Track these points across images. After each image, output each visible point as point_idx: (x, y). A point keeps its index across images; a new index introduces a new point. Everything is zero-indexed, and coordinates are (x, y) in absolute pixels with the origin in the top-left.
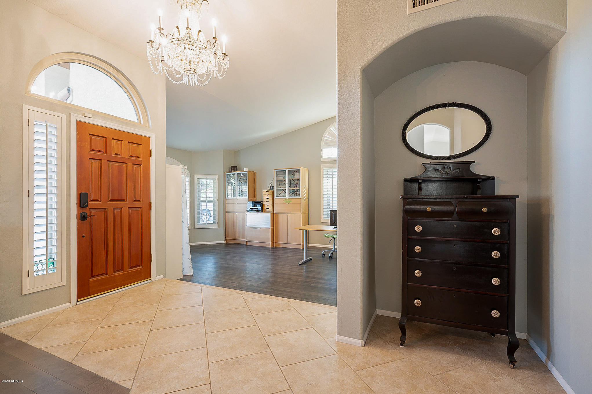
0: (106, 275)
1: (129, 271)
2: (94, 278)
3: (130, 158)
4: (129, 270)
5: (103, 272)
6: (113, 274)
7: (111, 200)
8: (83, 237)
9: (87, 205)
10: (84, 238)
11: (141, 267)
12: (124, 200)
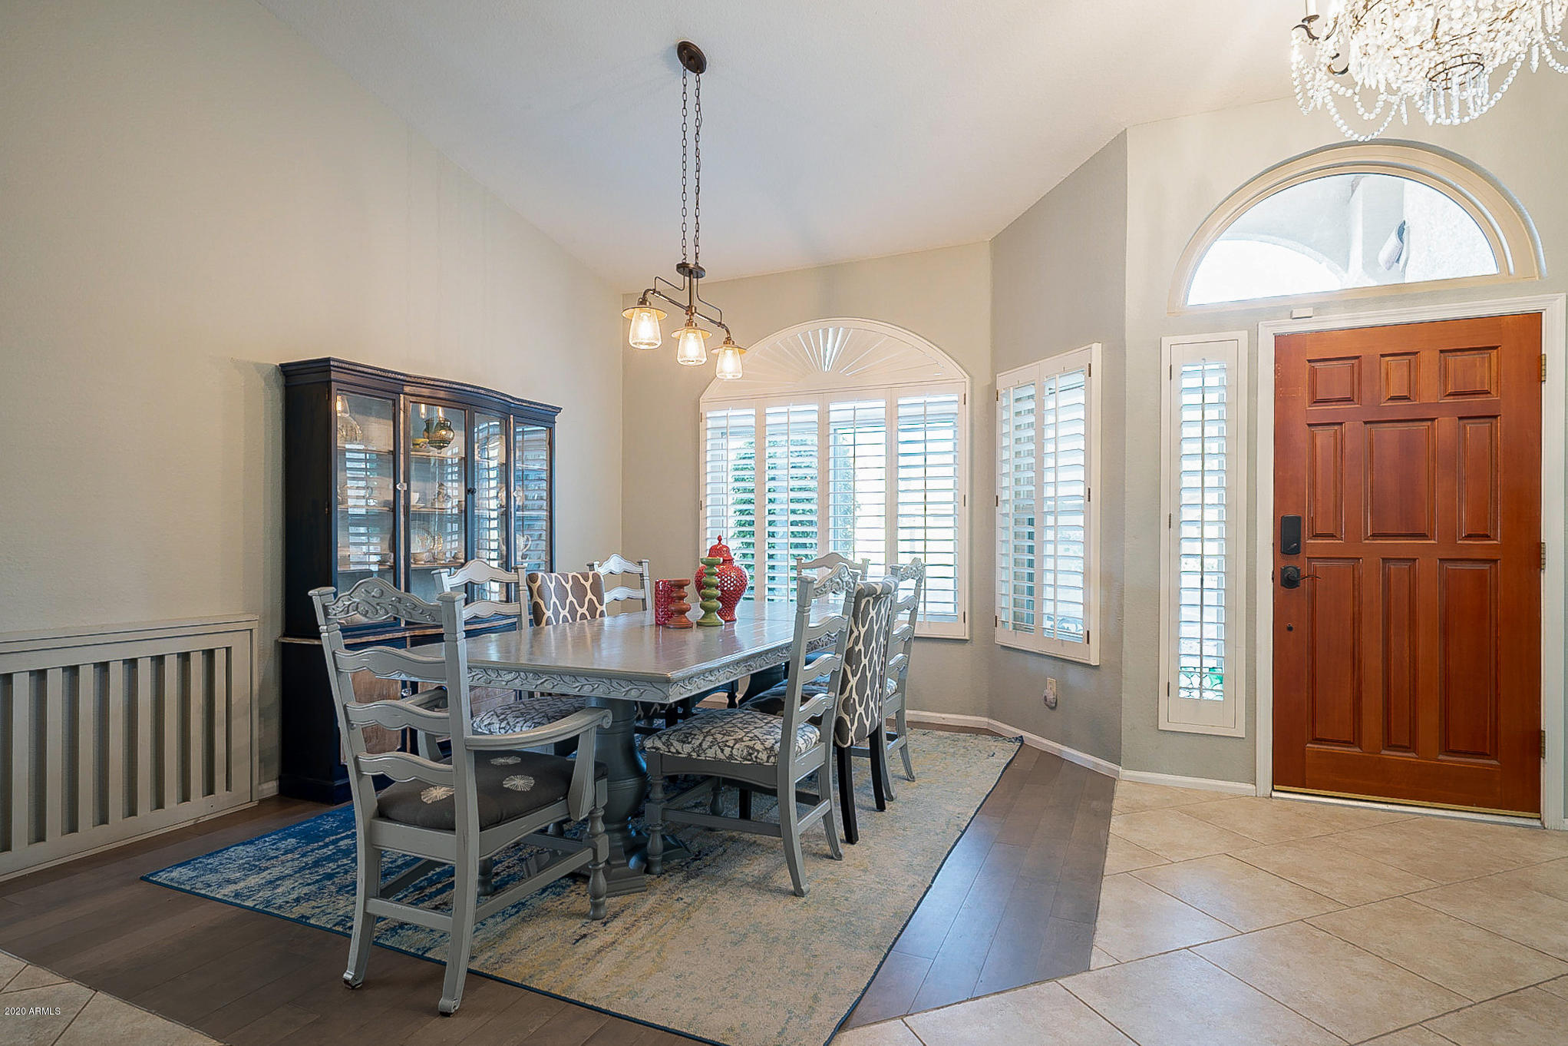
0: (1358, 750)
1: (1439, 760)
2: (1321, 744)
3: (1450, 400)
4: (1441, 757)
5: (1348, 738)
6: (1379, 753)
7: (1374, 536)
8: (1290, 629)
9: (1298, 547)
10: (1292, 633)
11: (1494, 762)
12: (1423, 536)
